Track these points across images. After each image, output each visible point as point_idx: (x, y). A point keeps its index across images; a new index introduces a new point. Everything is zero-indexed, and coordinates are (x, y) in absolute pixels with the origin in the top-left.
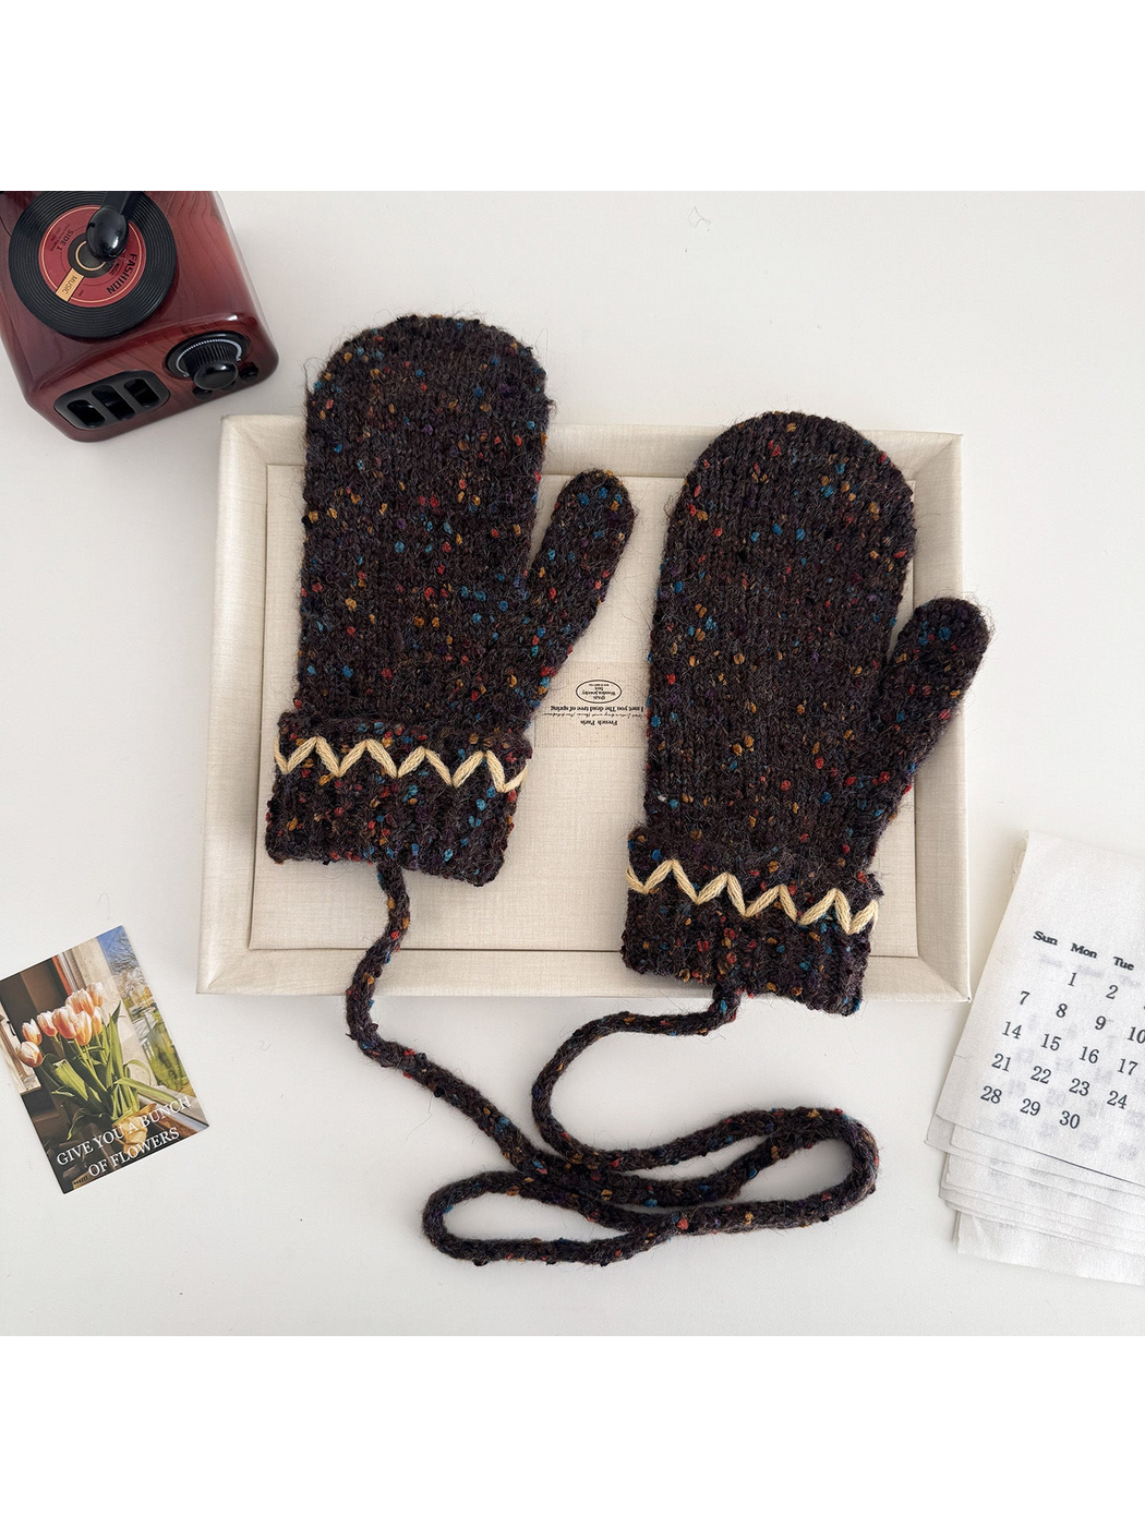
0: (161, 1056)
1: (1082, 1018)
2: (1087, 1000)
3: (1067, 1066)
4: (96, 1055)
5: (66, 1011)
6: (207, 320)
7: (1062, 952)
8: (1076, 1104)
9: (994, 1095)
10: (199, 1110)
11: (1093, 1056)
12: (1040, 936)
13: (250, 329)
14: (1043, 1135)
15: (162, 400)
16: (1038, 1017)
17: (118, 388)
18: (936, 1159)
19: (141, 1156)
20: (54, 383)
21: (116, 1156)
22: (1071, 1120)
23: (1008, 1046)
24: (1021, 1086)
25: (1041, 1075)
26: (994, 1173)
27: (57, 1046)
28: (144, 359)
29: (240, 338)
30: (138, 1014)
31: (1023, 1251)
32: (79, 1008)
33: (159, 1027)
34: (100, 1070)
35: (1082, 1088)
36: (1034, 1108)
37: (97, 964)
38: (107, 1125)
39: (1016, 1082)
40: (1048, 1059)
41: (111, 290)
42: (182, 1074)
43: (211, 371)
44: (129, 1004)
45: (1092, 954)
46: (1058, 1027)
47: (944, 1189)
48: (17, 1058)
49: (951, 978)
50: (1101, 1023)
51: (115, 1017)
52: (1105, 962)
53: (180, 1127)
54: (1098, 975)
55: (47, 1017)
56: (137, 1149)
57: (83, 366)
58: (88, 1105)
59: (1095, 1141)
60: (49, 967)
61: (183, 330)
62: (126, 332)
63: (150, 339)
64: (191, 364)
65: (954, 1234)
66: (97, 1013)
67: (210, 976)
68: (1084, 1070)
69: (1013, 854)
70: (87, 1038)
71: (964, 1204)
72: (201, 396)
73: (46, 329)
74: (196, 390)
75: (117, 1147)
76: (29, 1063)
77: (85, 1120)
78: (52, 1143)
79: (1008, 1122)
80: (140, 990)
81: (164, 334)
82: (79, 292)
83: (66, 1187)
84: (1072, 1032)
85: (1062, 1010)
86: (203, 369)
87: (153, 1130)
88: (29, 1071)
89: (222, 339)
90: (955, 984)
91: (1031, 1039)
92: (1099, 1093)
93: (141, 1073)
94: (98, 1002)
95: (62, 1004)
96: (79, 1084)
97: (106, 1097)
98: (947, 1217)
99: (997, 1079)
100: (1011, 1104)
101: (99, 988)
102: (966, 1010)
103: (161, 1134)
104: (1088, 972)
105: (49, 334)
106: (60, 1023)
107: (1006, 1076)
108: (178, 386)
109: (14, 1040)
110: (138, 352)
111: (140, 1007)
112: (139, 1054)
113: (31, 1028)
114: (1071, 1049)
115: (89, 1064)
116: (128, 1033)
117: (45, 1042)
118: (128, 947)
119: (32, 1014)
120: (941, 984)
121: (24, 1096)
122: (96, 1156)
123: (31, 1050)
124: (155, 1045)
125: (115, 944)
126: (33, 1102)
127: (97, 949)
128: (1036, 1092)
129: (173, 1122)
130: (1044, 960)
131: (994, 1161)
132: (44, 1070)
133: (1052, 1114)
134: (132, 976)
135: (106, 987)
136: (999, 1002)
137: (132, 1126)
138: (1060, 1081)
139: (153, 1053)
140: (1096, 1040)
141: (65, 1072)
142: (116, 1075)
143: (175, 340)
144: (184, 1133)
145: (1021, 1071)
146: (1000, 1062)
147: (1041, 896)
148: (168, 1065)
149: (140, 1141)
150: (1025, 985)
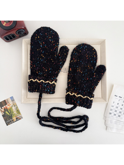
0: (17, 110)
2: (121, 102)
3: (119, 110)
5: (7, 106)
6: (20, 28)
7: (118, 97)
8: (120, 114)
9: (111, 113)
10: (22, 116)
11: (122, 109)
12: (115, 96)
13: (25, 29)
14: (116, 118)
15: (16, 37)
16: (115, 105)
17: (11, 36)
18: (104, 121)
20: (3, 35)
21: (13, 122)
22: (119, 116)
23: (112, 108)
24: (114, 112)
25: (116, 111)
26: (111, 122)
27: (6, 110)
29: (24, 30)
30: (15, 106)
31: (114, 131)
32: (8, 105)
33: (17, 107)
34: (11, 112)
35: (120, 112)
36: (115, 115)
37: (10, 100)
38: (11, 118)
39: (113, 112)
40: (117, 109)
41: (9, 24)
42: (20, 112)
43: (21, 34)
44: (14, 105)
45: (121, 97)
46: (117, 106)
47: (105, 124)
48: (1, 111)
49: (105, 100)
50: (122, 105)
51: (12, 106)
52: (123, 98)
54: (122, 100)
55: (5, 106)
56: (15, 121)
57: (6, 33)
58: (9, 116)
59: (122, 118)
60: (5, 101)
62: (11, 29)
63: (14, 30)
65: (106, 129)
66: (10, 106)
67: (22, 102)
68: (121, 110)
69: (112, 86)
70: (9, 109)
71: (107, 126)
72: (20, 37)
73: (2, 29)
74: (20, 36)
76: (3, 111)
77: (9, 118)
78: (6, 120)
79: (112, 116)
80: (15, 103)
81: (15, 29)
82: (6, 25)
83: (7, 125)
84: (119, 106)
85: (118, 104)
86: (20, 33)
87: (17, 119)
88: (3, 112)
89: (22, 30)
90: (106, 101)
91: (115, 107)
92: (122, 113)
93: (15, 112)
96: (8, 114)
97: (11, 115)
98: (105, 127)
99: (111, 112)
100: (113, 114)
101: (10, 103)
102: (107, 104)
103: (18, 119)
104: (121, 99)
105: (3, 30)
106: (6, 107)
108: (17, 35)
109: (1, 109)
110: (12, 31)
111: (15, 105)
112: (15, 110)
113: (3, 108)
114: (119, 108)
115: (9, 111)
116: (14, 108)
117: (4, 109)
118: (13, 98)
119: (3, 106)
120: (104, 101)
122: (10, 122)
123: (3, 110)
125: (12, 98)
126: (3, 116)
127: (10, 99)
128: (115, 113)
129: (19, 118)
130: (116, 98)
131: (111, 121)
132: (4, 112)
133: (117, 115)
135: (11, 103)
136: (111, 103)
137: (14, 118)
138: (118, 112)
140: (122, 107)
141: (7, 112)
142: (12, 113)
143: (17, 30)
145: (114, 111)
146: (111, 110)
147: (115, 91)
148: (18, 111)
149: (15, 120)
150: (114, 101)
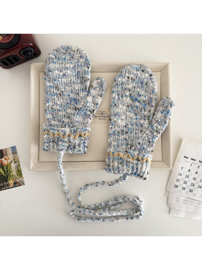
0: (18, 171)
1: (193, 172)
2: (194, 169)
3: (190, 181)
4: (7, 168)
5: (3, 159)
7: (189, 160)
8: (192, 188)
9: (176, 186)
10: (23, 181)
11: (195, 179)
12: (185, 157)
14: (186, 194)
16: (185, 172)
18: (166, 198)
19: (12, 188)
21: (8, 187)
22: (191, 191)
23: (179, 177)
24: (182, 185)
25: (185, 183)
26: (177, 201)
30: (15, 162)
31: (182, 215)
32: (5, 159)
33: (19, 165)
34: (7, 171)
35: (193, 185)
36: (184, 189)
37: (10, 152)
38: (7, 181)
39: (181, 184)
40: (187, 180)
42: (22, 174)
44: (14, 160)
45: (195, 160)
46: (188, 174)
47: (167, 203)
49: (168, 164)
50: (197, 173)
51: (11, 162)
52: (197, 161)
53: (20, 184)
54: (196, 164)
58: (4, 177)
59: (195, 195)
60: (1, 151)
65: (169, 212)
66: (8, 161)
68: (193, 182)
69: (180, 142)
70: (6, 165)
71: (171, 206)
75: (8, 185)
77: (3, 179)
79: (179, 191)
80: (17, 158)
84: (191, 174)
85: (189, 171)
87: (15, 183)
90: (169, 166)
91: (183, 176)
92: (196, 186)
93: (14, 173)
94: (9, 159)
95: (2, 158)
96: (3, 173)
97: (8, 176)
98: (168, 209)
99: (177, 183)
100: (180, 188)
101: (9, 156)
102: (171, 171)
103: (16, 184)
104: (194, 163)
106: (2, 161)
107: (179, 183)
111: (16, 161)
112: (14, 170)
114: (191, 178)
115: (5, 170)
116: (13, 165)
118: (16, 150)
120: (167, 166)
122: (4, 186)
124: (18, 168)
125: (14, 150)
127: (10, 149)
128: (184, 186)
129: (18, 183)
130: (186, 161)
131: (177, 198)
133: (187, 190)
134: (16, 155)
135: (11, 156)
136: (178, 169)
137: (11, 182)
138: (189, 184)
139: (17, 170)
140: (196, 176)
142: (10, 172)
144: (20, 185)
145: (182, 182)
146: (178, 180)
147: (185, 149)
148: (19, 172)
149: (12, 185)
150: (182, 166)
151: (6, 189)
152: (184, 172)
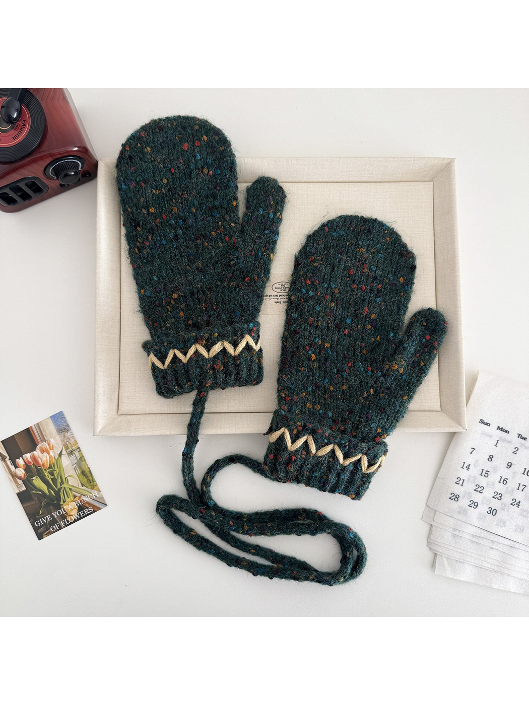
0: (83, 473)
1: (500, 463)
2: (503, 454)
3: (492, 485)
4: (52, 473)
5: (37, 453)
7: (492, 430)
8: (495, 504)
9: (455, 497)
10: (102, 498)
11: (505, 481)
12: (482, 422)
14: (479, 519)
16: (479, 461)
18: (427, 528)
19: (75, 521)
21: (64, 521)
22: (493, 512)
23: (464, 474)
24: (469, 494)
25: (479, 489)
26: (454, 536)
27: (33, 470)
28: (34, 171)
30: (71, 453)
31: (467, 574)
32: (43, 451)
33: (82, 459)
34: (54, 480)
35: (498, 496)
36: (475, 505)
37: (51, 430)
38: (58, 507)
39: (467, 491)
40: (483, 481)
41: (14, 138)
42: (93, 481)
43: (66, 175)
44: (67, 448)
45: (507, 432)
46: (488, 466)
47: (430, 541)
48: (14, 476)
50: (509, 465)
51: (60, 455)
52: (513, 436)
53: (94, 506)
54: (510, 442)
55: (28, 456)
56: (73, 518)
58: (49, 497)
59: (503, 522)
60: (28, 432)
61: (51, 155)
62: (23, 158)
64: (57, 172)
65: (433, 565)
66: (51, 453)
67: (99, 428)
68: (500, 488)
70: (47, 466)
71: (439, 549)
75: (63, 517)
76: (20, 478)
77: (48, 505)
78: (32, 516)
79: (462, 511)
80: (72, 441)
83: (40, 537)
84: (494, 469)
85: (491, 458)
86: (62, 175)
87: (81, 508)
88: (20, 482)
89: (71, 159)
91: (475, 471)
92: (507, 499)
93: (73, 481)
94: (52, 448)
95: (35, 449)
96: (44, 488)
97: (58, 493)
98: (430, 556)
99: (458, 490)
100: (464, 502)
101: (52, 441)
103: (85, 510)
104: (504, 440)
106: (34, 459)
107: (462, 488)
109: (12, 468)
111: (72, 450)
112: (72, 472)
113: (20, 462)
114: (494, 477)
115: (49, 478)
116: (67, 462)
117: (27, 468)
118: (65, 421)
119: (21, 455)
121: (18, 494)
122: (54, 521)
123: (21, 472)
124: (80, 467)
125: (59, 420)
126: (23, 497)
127: (50, 422)
128: (476, 497)
129: (90, 504)
130: (483, 433)
131: (454, 530)
132: (27, 481)
133: (483, 508)
134: (68, 435)
135: (55, 440)
136: (460, 452)
137: (70, 507)
138: (488, 493)
139: (79, 471)
140: (506, 473)
141: (37, 482)
142: (62, 483)
143: (48, 161)
144: (96, 509)
145: (469, 487)
146: (459, 482)
147: (483, 402)
148: (87, 477)
149: (74, 514)
150: (473, 445)
151: (60, 528)
152: (477, 461)
